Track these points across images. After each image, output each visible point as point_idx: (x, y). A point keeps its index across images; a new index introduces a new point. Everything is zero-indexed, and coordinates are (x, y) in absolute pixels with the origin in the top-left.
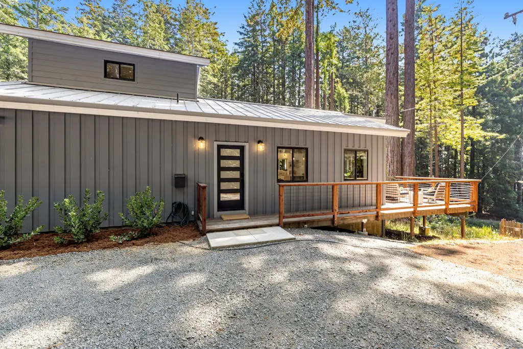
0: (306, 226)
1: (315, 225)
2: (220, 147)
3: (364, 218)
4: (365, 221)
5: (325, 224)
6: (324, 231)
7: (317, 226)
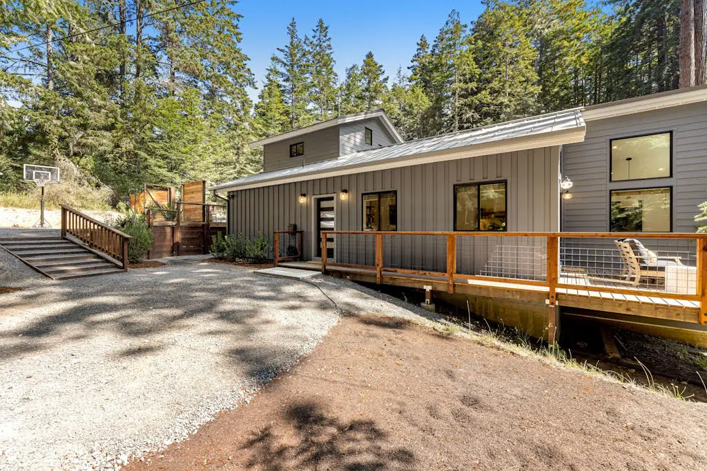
0: (348, 277)
1: (358, 279)
2: (319, 201)
3: (427, 284)
4: (428, 288)
5: (368, 280)
6: (362, 287)
7: (359, 280)
